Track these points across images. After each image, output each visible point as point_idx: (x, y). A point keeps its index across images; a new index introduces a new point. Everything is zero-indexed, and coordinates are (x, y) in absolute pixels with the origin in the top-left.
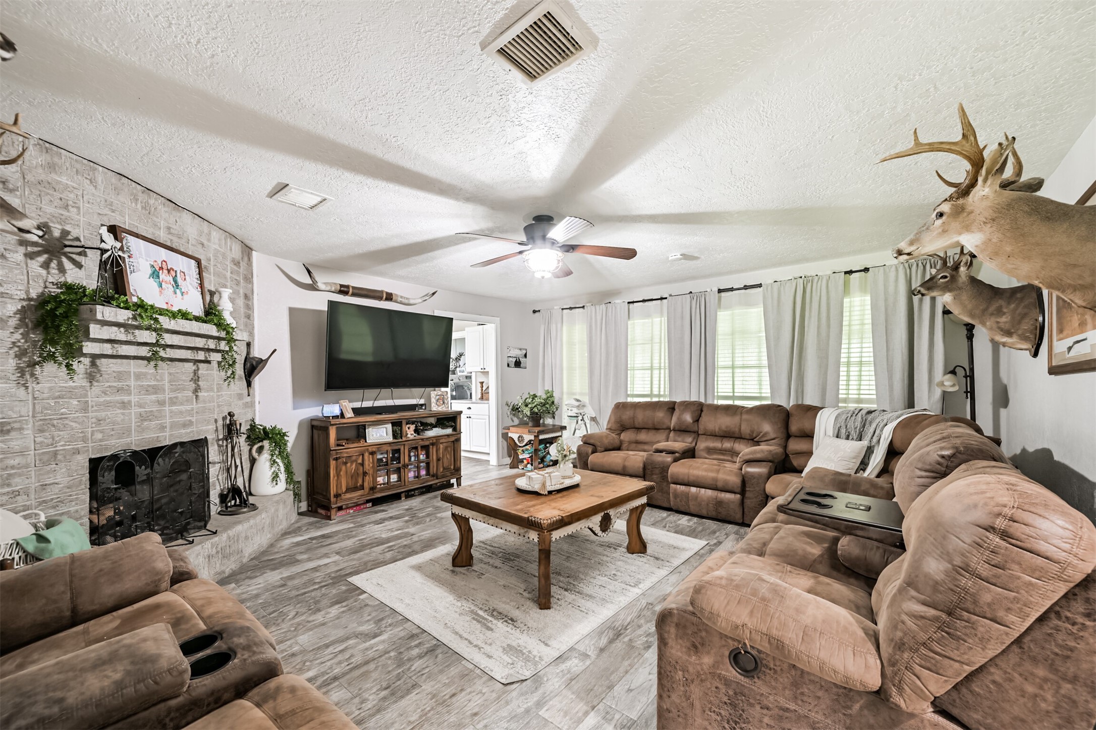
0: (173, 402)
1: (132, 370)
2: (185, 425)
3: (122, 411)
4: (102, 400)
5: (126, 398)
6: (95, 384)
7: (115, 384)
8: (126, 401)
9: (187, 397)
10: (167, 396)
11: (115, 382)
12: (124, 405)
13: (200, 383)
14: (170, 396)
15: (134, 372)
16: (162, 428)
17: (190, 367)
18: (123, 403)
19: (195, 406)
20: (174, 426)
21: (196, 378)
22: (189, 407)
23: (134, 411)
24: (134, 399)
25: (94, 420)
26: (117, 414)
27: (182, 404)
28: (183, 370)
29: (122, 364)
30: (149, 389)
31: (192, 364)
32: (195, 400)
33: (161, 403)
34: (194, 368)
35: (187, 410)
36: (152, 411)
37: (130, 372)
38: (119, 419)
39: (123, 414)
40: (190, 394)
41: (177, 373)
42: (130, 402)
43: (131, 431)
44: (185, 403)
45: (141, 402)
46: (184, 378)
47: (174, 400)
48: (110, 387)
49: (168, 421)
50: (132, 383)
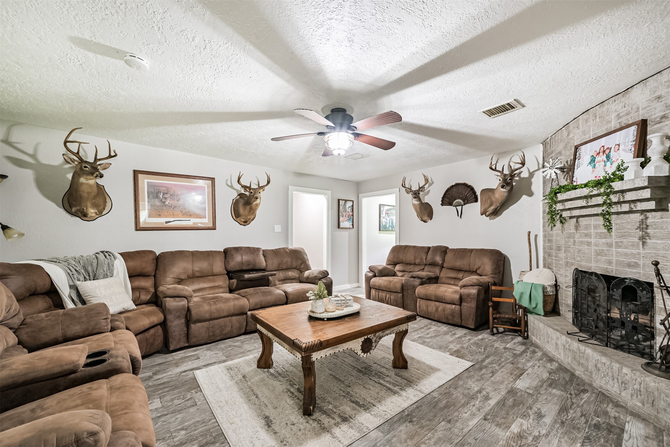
0: (618, 246)
1: (592, 223)
2: (629, 265)
3: (587, 247)
4: (580, 240)
5: (589, 240)
6: (578, 231)
7: (585, 232)
8: (589, 241)
9: (632, 242)
10: (614, 240)
11: (585, 230)
12: (589, 244)
13: (648, 231)
14: (616, 241)
15: (593, 225)
16: (610, 263)
17: (637, 217)
18: (588, 242)
19: (641, 250)
20: (619, 263)
21: (643, 226)
22: (635, 251)
23: (593, 248)
24: (593, 240)
25: (577, 250)
26: (585, 248)
27: (626, 248)
28: (629, 220)
29: (588, 220)
30: (602, 235)
31: (639, 214)
32: (641, 246)
33: (610, 245)
34: (642, 217)
35: (632, 253)
36: (603, 250)
37: (591, 224)
38: (586, 252)
39: (588, 249)
40: (636, 240)
41: (623, 223)
42: (591, 242)
43: (591, 259)
44: (630, 247)
45: (597, 243)
46: (629, 227)
47: (620, 244)
48: (583, 233)
49: (614, 259)
50: (592, 231)
